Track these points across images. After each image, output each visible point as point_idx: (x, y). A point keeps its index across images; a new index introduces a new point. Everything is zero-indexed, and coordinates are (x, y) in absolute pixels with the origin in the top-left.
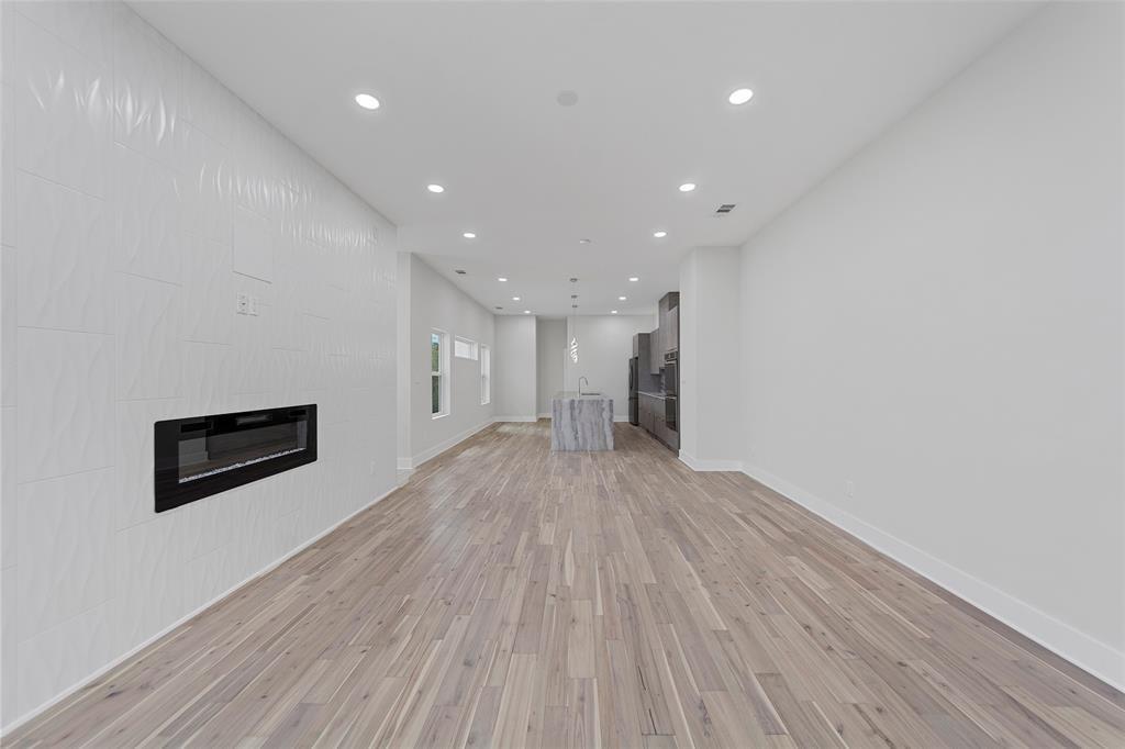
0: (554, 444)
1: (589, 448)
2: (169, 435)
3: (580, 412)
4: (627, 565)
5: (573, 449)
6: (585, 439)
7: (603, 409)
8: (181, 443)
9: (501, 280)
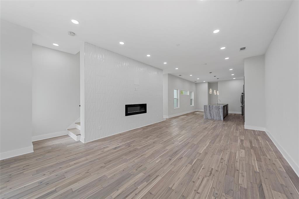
0: (204, 117)
1: (215, 119)
2: (127, 107)
3: (212, 109)
4: (193, 140)
5: (210, 119)
6: (213, 116)
7: (220, 109)
8: (128, 108)
9: (191, 75)
